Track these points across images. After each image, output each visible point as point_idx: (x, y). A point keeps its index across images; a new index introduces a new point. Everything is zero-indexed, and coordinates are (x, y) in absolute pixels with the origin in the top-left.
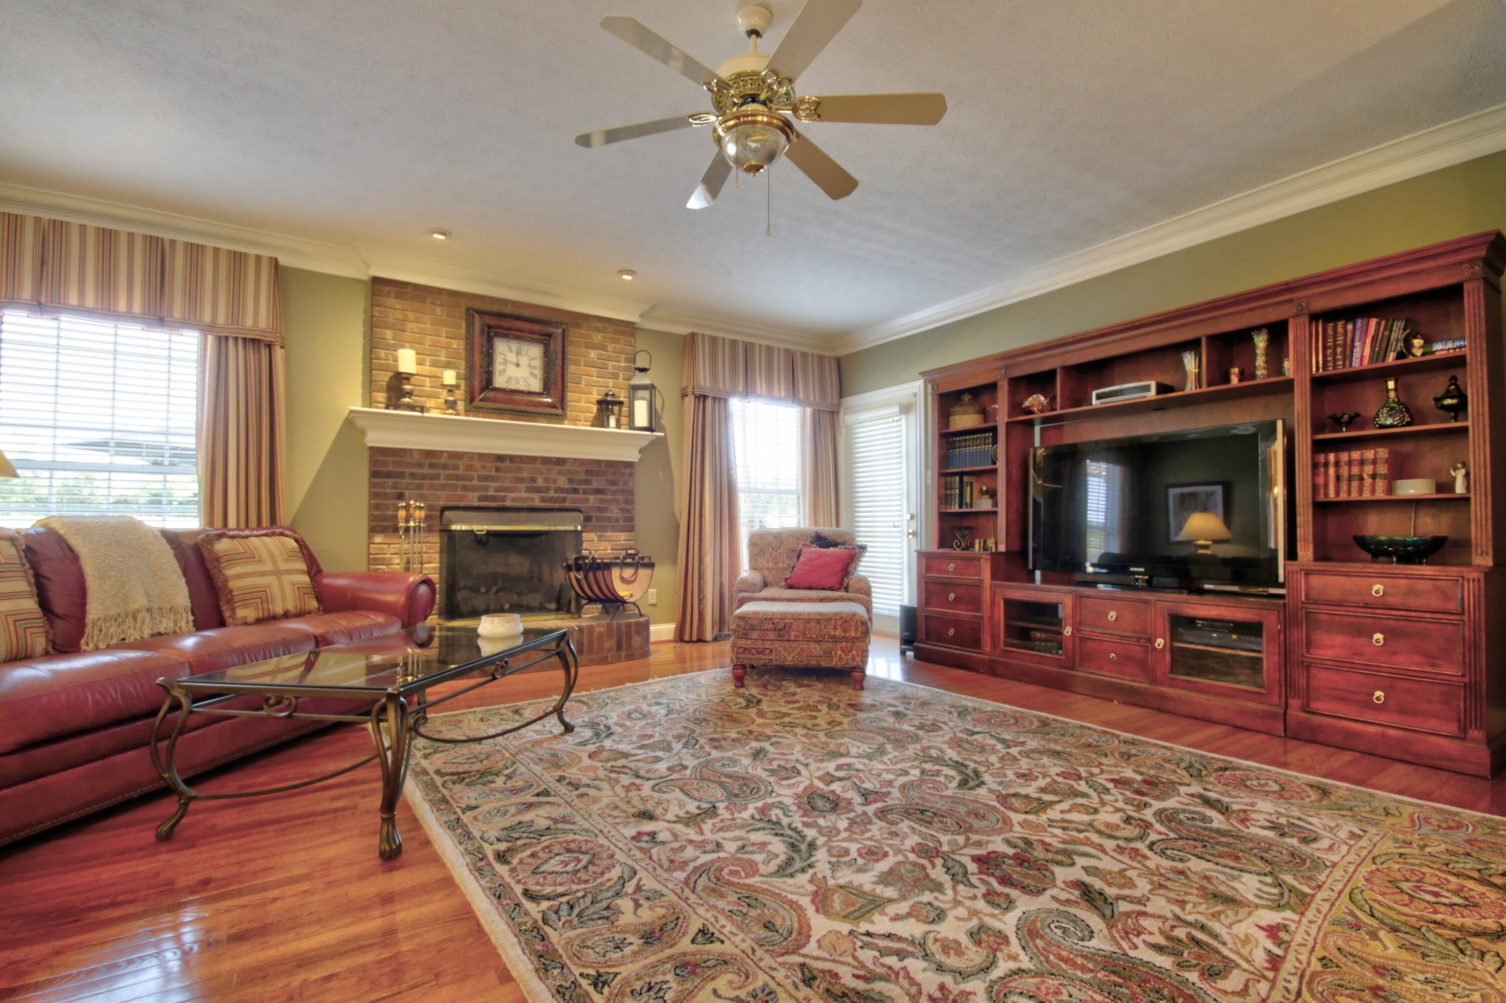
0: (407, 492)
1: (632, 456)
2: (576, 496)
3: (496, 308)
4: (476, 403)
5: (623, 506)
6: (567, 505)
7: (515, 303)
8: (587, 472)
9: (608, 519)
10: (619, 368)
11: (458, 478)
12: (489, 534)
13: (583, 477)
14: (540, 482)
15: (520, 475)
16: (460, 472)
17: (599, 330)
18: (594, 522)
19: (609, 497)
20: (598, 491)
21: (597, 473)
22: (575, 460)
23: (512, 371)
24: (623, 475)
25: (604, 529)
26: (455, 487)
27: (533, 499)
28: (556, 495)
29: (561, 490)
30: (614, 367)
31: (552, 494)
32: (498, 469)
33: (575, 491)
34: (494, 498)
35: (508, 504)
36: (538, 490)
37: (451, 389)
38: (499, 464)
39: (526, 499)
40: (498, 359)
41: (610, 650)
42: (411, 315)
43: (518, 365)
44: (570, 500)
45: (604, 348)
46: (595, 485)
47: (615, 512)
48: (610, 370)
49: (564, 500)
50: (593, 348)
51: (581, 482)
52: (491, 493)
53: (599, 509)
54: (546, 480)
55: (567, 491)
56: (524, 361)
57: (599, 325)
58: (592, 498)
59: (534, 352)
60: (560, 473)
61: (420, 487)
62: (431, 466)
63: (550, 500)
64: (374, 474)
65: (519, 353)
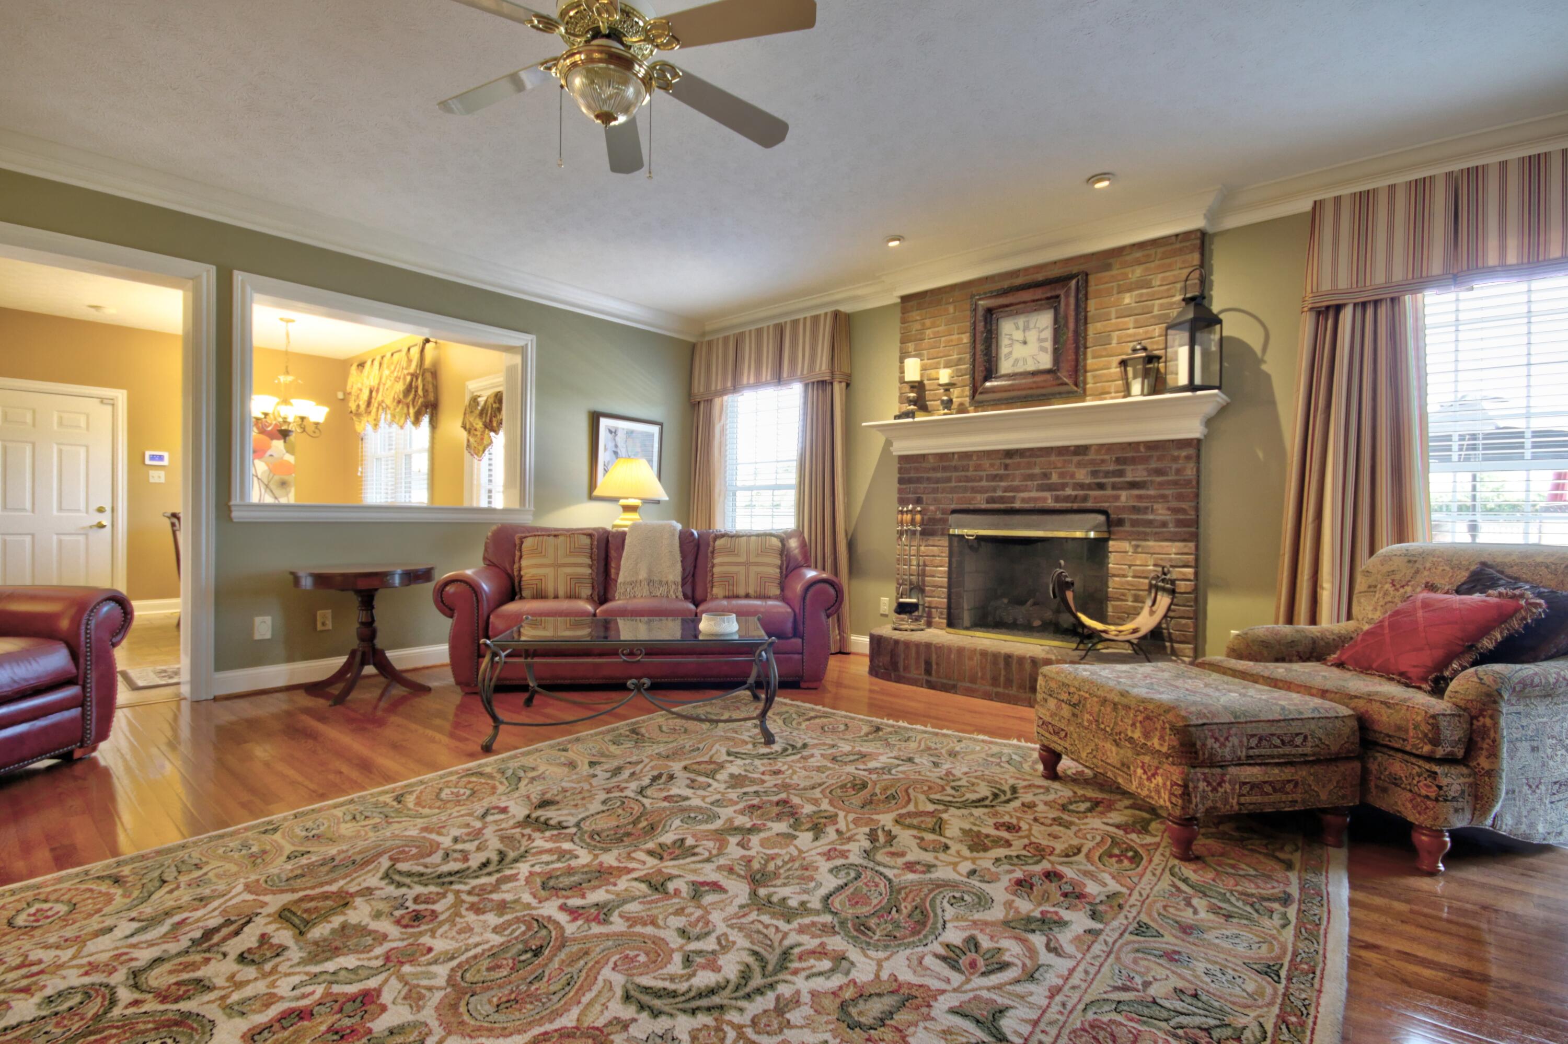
0: (924, 497)
1: (1193, 429)
2: (1102, 492)
4: (978, 397)
5: (1174, 504)
6: (1089, 505)
7: (1026, 270)
8: (1118, 461)
9: (1150, 523)
10: (1170, 301)
11: (968, 479)
12: (980, 539)
13: (1112, 467)
14: (1055, 478)
15: (1030, 471)
16: (969, 474)
17: (1139, 263)
18: (1127, 528)
19: (1152, 492)
20: (1133, 485)
21: (1133, 461)
22: (1102, 445)
23: (1019, 351)
24: (1175, 459)
25: (1144, 537)
26: (965, 489)
27: (1045, 499)
28: (1074, 493)
29: (1081, 486)
30: (1162, 307)
31: (1069, 492)
32: (1006, 467)
33: (1101, 486)
34: (1001, 500)
35: (1017, 505)
36: (1050, 488)
37: (948, 387)
38: (1008, 461)
39: (1035, 500)
40: (1004, 341)
42: (928, 322)
43: (1025, 343)
44: (1092, 498)
45: (1147, 284)
46: (1129, 478)
47: (1161, 513)
48: (1156, 312)
49: (1085, 499)
50: (1130, 290)
51: (1107, 474)
52: (999, 493)
53: (1135, 509)
54: (1062, 475)
55: (1090, 487)
56: (1032, 336)
57: (1138, 254)
58: (1124, 495)
59: (1044, 321)
60: (1079, 465)
61: (935, 491)
62: (945, 469)
63: (1067, 499)
64: (901, 481)
65: (1026, 329)
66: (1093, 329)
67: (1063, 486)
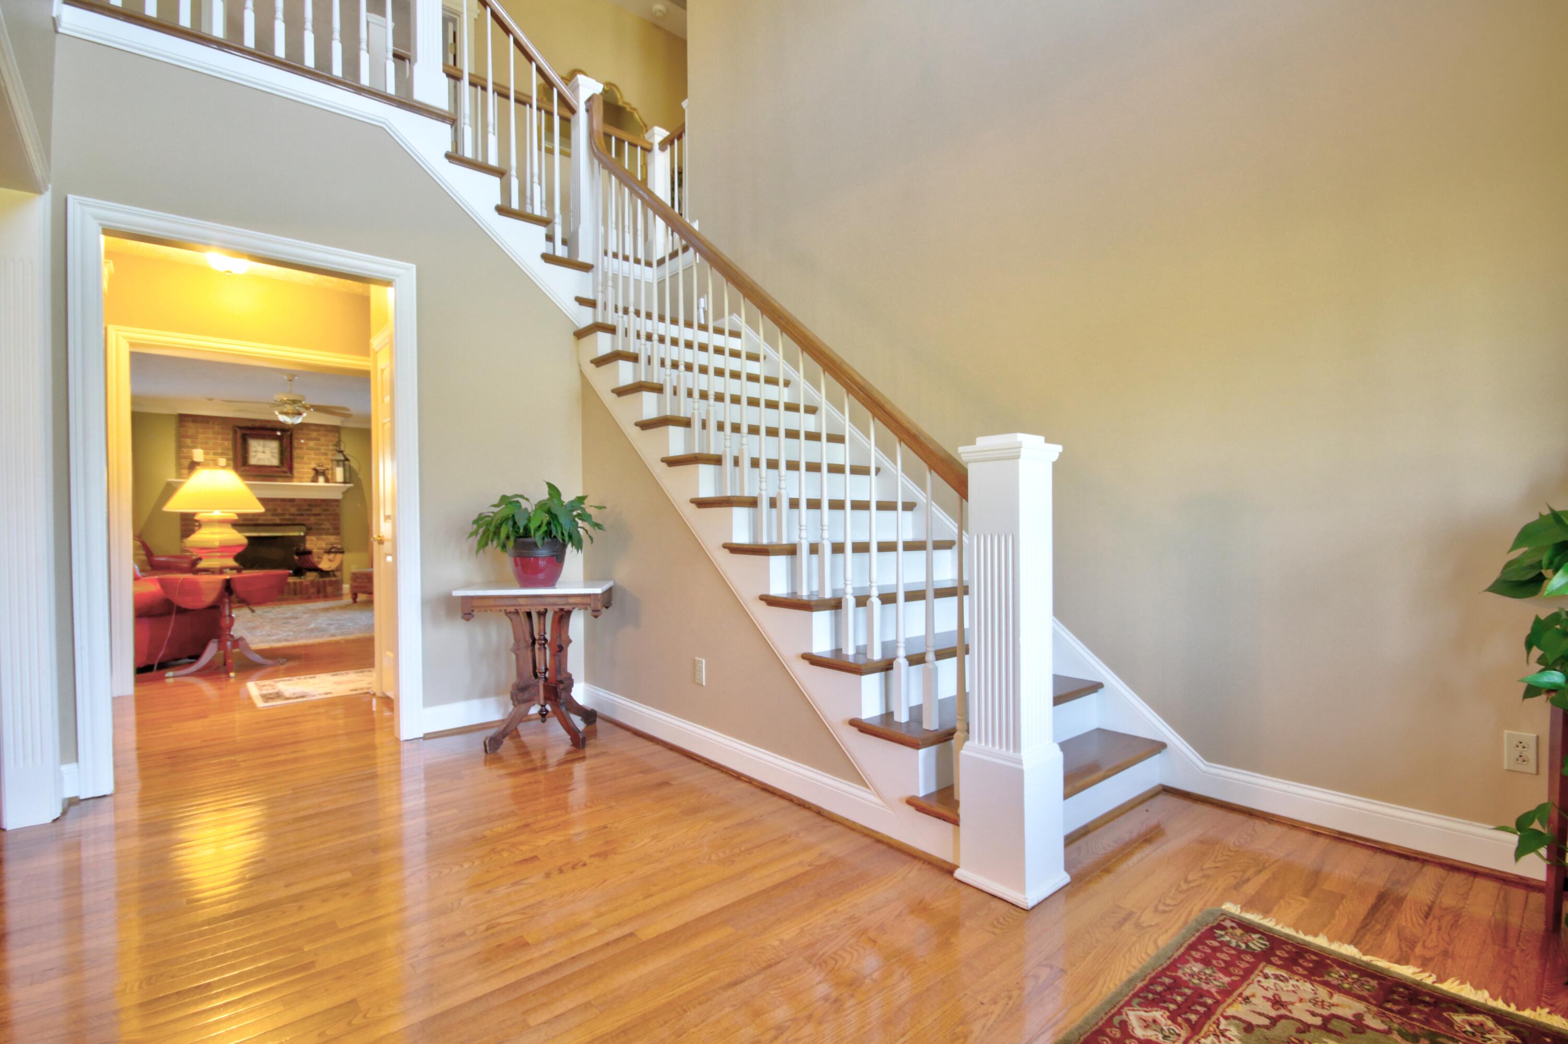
1: (338, 496)
2: (302, 517)
3: (250, 425)
5: (332, 522)
6: (296, 522)
7: (262, 421)
8: (309, 505)
9: (323, 529)
10: (329, 450)
13: (307, 508)
14: (279, 511)
17: (314, 430)
18: (313, 531)
19: (323, 518)
20: (316, 515)
21: (315, 506)
22: (301, 499)
23: (260, 455)
24: (332, 506)
25: (321, 534)
27: (275, 520)
28: (291, 517)
29: (293, 515)
30: (325, 450)
31: (289, 517)
33: (302, 515)
34: (251, 520)
35: (260, 522)
36: (277, 515)
39: (270, 520)
40: (252, 450)
41: (313, 593)
42: (201, 430)
43: (264, 453)
44: (299, 519)
45: (318, 440)
46: (314, 512)
47: (327, 525)
48: (322, 451)
49: (295, 519)
50: (311, 441)
51: (305, 510)
53: (317, 524)
54: (283, 510)
55: (297, 515)
56: (267, 450)
57: (317, 428)
58: (311, 518)
59: (273, 445)
60: (291, 506)
63: (286, 520)
65: (264, 446)
66: (296, 453)
67: (284, 514)
